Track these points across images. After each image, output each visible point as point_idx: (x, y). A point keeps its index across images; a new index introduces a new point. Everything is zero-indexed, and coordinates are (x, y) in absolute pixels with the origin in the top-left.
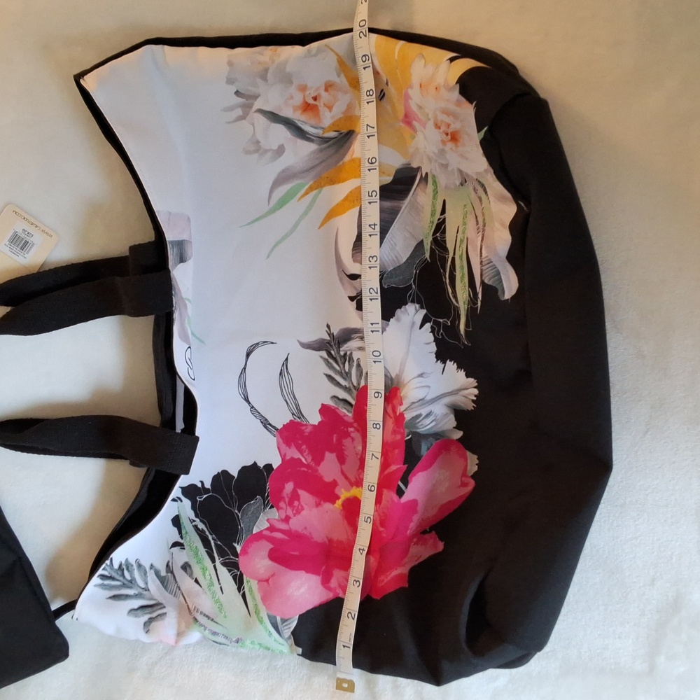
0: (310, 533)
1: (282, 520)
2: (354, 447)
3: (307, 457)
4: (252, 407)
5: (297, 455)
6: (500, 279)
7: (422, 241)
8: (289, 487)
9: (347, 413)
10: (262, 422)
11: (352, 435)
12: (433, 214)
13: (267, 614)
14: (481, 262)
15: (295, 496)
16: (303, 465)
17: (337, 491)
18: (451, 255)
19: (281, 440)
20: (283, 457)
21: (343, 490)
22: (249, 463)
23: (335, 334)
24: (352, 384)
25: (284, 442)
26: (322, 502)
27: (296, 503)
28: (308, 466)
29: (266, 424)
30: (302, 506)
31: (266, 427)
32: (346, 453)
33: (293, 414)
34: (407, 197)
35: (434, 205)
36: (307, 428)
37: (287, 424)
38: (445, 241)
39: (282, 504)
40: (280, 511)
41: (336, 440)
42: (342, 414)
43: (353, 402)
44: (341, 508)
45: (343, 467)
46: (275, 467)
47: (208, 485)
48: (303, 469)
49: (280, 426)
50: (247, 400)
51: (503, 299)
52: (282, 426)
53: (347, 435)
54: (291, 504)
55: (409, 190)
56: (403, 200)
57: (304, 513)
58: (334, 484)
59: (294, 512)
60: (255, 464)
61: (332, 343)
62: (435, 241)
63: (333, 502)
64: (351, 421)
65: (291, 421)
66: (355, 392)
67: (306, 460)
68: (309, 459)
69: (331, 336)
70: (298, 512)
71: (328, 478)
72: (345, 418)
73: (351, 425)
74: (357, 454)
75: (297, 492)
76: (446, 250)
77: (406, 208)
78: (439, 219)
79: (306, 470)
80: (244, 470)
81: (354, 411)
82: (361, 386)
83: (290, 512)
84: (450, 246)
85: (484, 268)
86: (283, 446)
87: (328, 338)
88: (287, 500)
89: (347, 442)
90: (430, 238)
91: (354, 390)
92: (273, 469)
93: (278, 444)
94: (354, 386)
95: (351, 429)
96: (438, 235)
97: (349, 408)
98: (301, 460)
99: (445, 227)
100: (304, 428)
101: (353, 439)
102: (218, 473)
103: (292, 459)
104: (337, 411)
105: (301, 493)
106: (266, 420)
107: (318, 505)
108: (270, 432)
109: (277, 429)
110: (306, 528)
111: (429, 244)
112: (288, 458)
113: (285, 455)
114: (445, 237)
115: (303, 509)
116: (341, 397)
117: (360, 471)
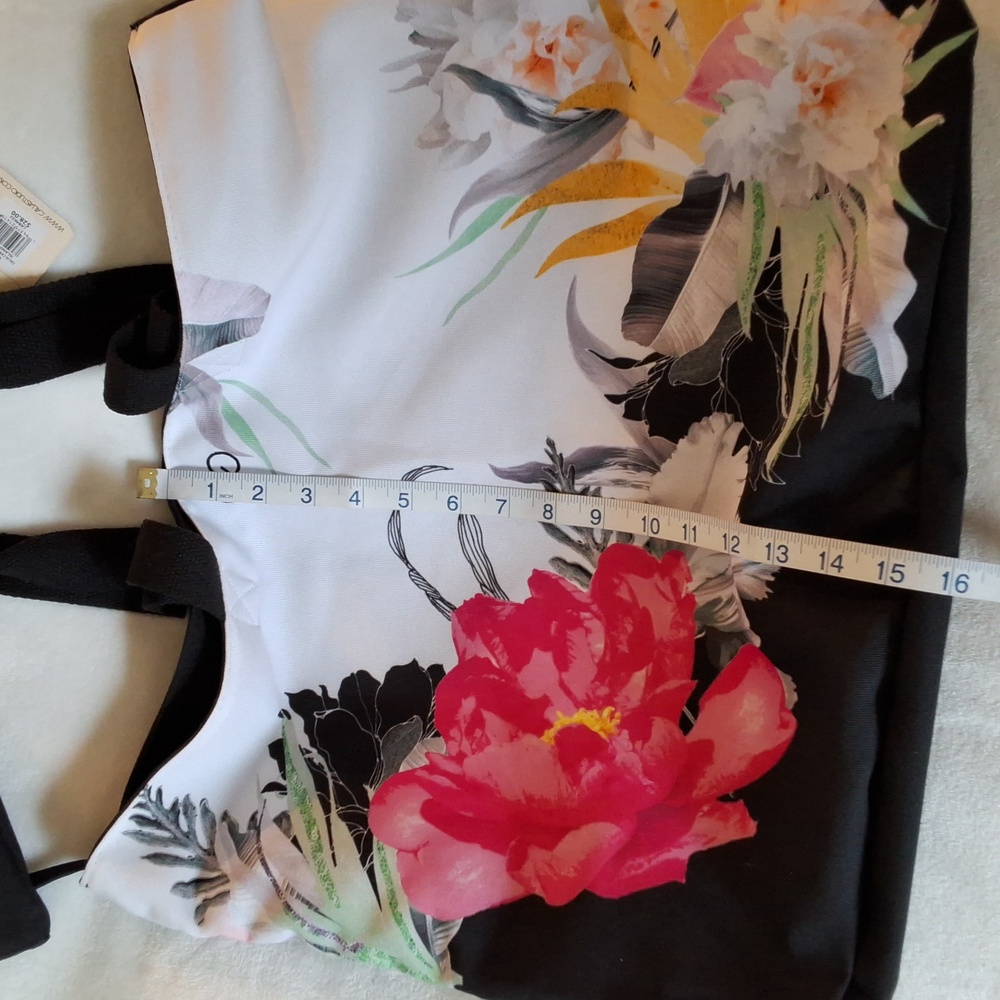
0: (496, 785)
1: (450, 758)
2: (589, 645)
3: (500, 657)
4: (413, 570)
5: (484, 653)
6: (876, 363)
7: (735, 305)
8: (469, 705)
9: (581, 588)
10: (428, 595)
11: (587, 624)
12: (756, 255)
13: (411, 910)
14: (845, 334)
15: (477, 721)
16: (492, 669)
17: (548, 714)
18: (792, 327)
19: (459, 627)
20: (461, 654)
21: (559, 714)
22: (405, 661)
23: (564, 457)
24: (593, 539)
25: (464, 630)
26: (520, 733)
27: (478, 733)
28: (500, 672)
29: (435, 597)
30: (487, 737)
31: (434, 604)
32: (571, 652)
33: (482, 585)
34: (709, 228)
35: (756, 238)
36: (502, 610)
37: (472, 599)
38: (780, 303)
39: (454, 732)
40: (451, 743)
41: (555, 630)
42: (569, 589)
43: (592, 570)
44: (553, 743)
45: (565, 676)
46: (447, 669)
47: (333, 693)
48: (492, 676)
49: (458, 604)
50: (403, 557)
51: (880, 397)
52: (461, 603)
53: (578, 623)
54: (469, 733)
55: (711, 217)
56: (704, 233)
57: (489, 750)
58: (545, 702)
59: (474, 746)
60: (415, 663)
61: (558, 471)
62: (760, 302)
63: (539, 733)
64: (589, 601)
65: (477, 595)
66: (597, 554)
67: (498, 662)
68: (504, 660)
69: (557, 459)
70: (481, 745)
71: (533, 692)
72: (577, 596)
73: (586, 608)
74: (593, 656)
75: (481, 715)
76: (783, 317)
77: (707, 248)
78: (768, 264)
79: (497, 678)
80: (395, 673)
81: (594, 583)
82: (609, 545)
83: (466, 746)
84: (790, 308)
85: (847, 345)
86: (462, 636)
87: (550, 462)
88: (463, 726)
89: (575, 636)
90: (751, 299)
91: (595, 550)
92: (444, 674)
93: (454, 632)
94: (596, 543)
95: (585, 615)
96: (765, 292)
97: (584, 579)
98: (490, 662)
99: (779, 277)
100: (499, 608)
101: (588, 631)
102: (352, 674)
103: (476, 658)
104: (562, 583)
105: (487, 715)
106: (436, 591)
107: (513, 737)
108: (442, 612)
109: (453, 608)
110: (489, 774)
111: (749, 308)
112: (468, 656)
113: (464, 652)
114: (780, 296)
115: (488, 742)
116: (568, 560)
117: (597, 683)
